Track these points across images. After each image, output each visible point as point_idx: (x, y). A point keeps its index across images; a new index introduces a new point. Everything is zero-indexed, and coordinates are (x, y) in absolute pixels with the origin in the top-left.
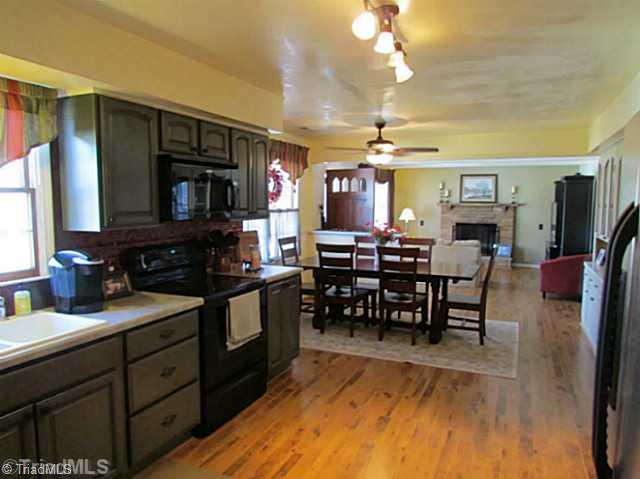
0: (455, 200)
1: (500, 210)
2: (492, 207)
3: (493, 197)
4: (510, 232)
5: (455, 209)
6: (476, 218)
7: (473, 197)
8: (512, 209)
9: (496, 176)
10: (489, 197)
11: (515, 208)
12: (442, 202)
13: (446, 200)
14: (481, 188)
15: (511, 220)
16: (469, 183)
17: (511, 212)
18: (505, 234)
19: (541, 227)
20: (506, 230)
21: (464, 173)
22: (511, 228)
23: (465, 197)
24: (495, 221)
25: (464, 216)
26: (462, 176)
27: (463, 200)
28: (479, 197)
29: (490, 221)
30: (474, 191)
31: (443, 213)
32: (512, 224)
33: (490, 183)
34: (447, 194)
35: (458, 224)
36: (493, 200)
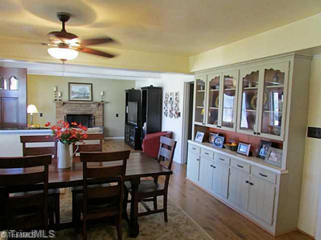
0: (65, 98)
1: (95, 106)
2: (90, 104)
3: (90, 98)
4: (101, 119)
5: (65, 105)
6: (80, 111)
7: (77, 98)
8: (101, 104)
9: (92, 84)
10: (88, 97)
11: (103, 104)
12: (56, 100)
13: (59, 99)
14: (83, 92)
15: (102, 111)
16: (75, 88)
17: (101, 107)
18: (98, 120)
19: (117, 115)
20: (99, 118)
21: (70, 82)
22: (102, 117)
23: (72, 97)
24: (92, 113)
25: (72, 110)
26: (69, 83)
27: (71, 99)
28: (81, 98)
29: (89, 113)
30: (78, 93)
31: (57, 108)
32: (102, 114)
33: (88, 88)
34: (59, 95)
35: (68, 115)
36: (90, 99)
